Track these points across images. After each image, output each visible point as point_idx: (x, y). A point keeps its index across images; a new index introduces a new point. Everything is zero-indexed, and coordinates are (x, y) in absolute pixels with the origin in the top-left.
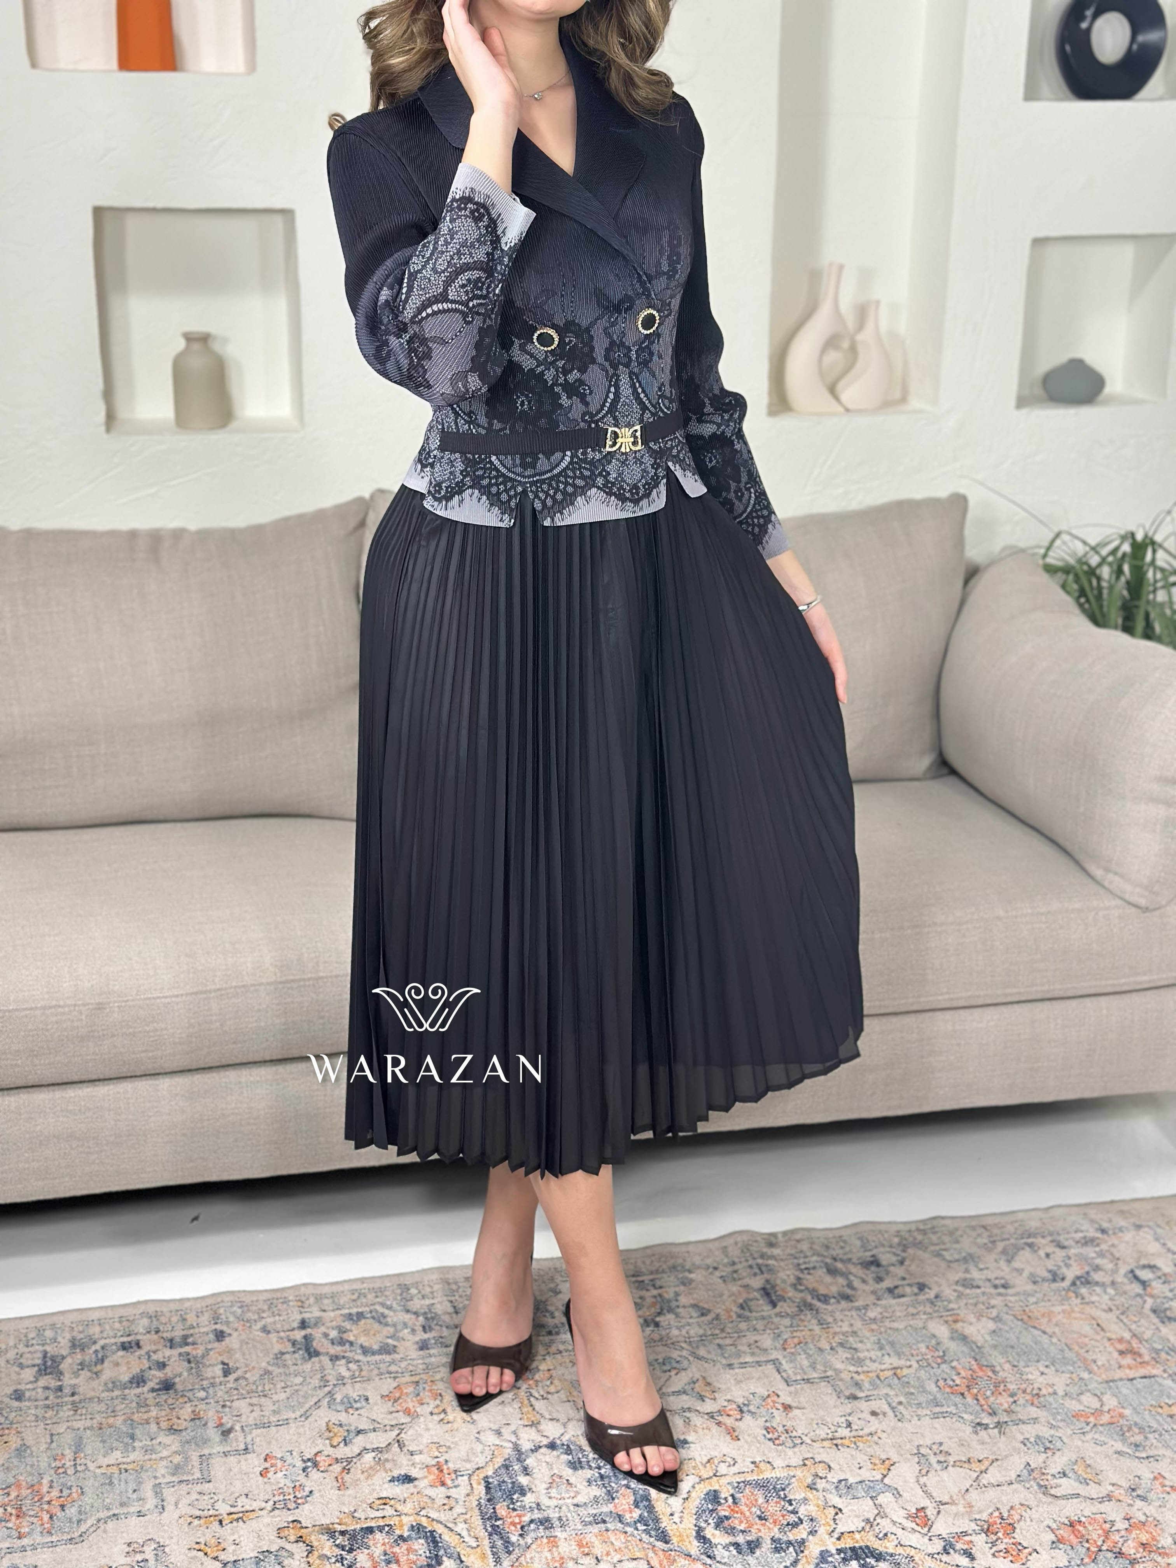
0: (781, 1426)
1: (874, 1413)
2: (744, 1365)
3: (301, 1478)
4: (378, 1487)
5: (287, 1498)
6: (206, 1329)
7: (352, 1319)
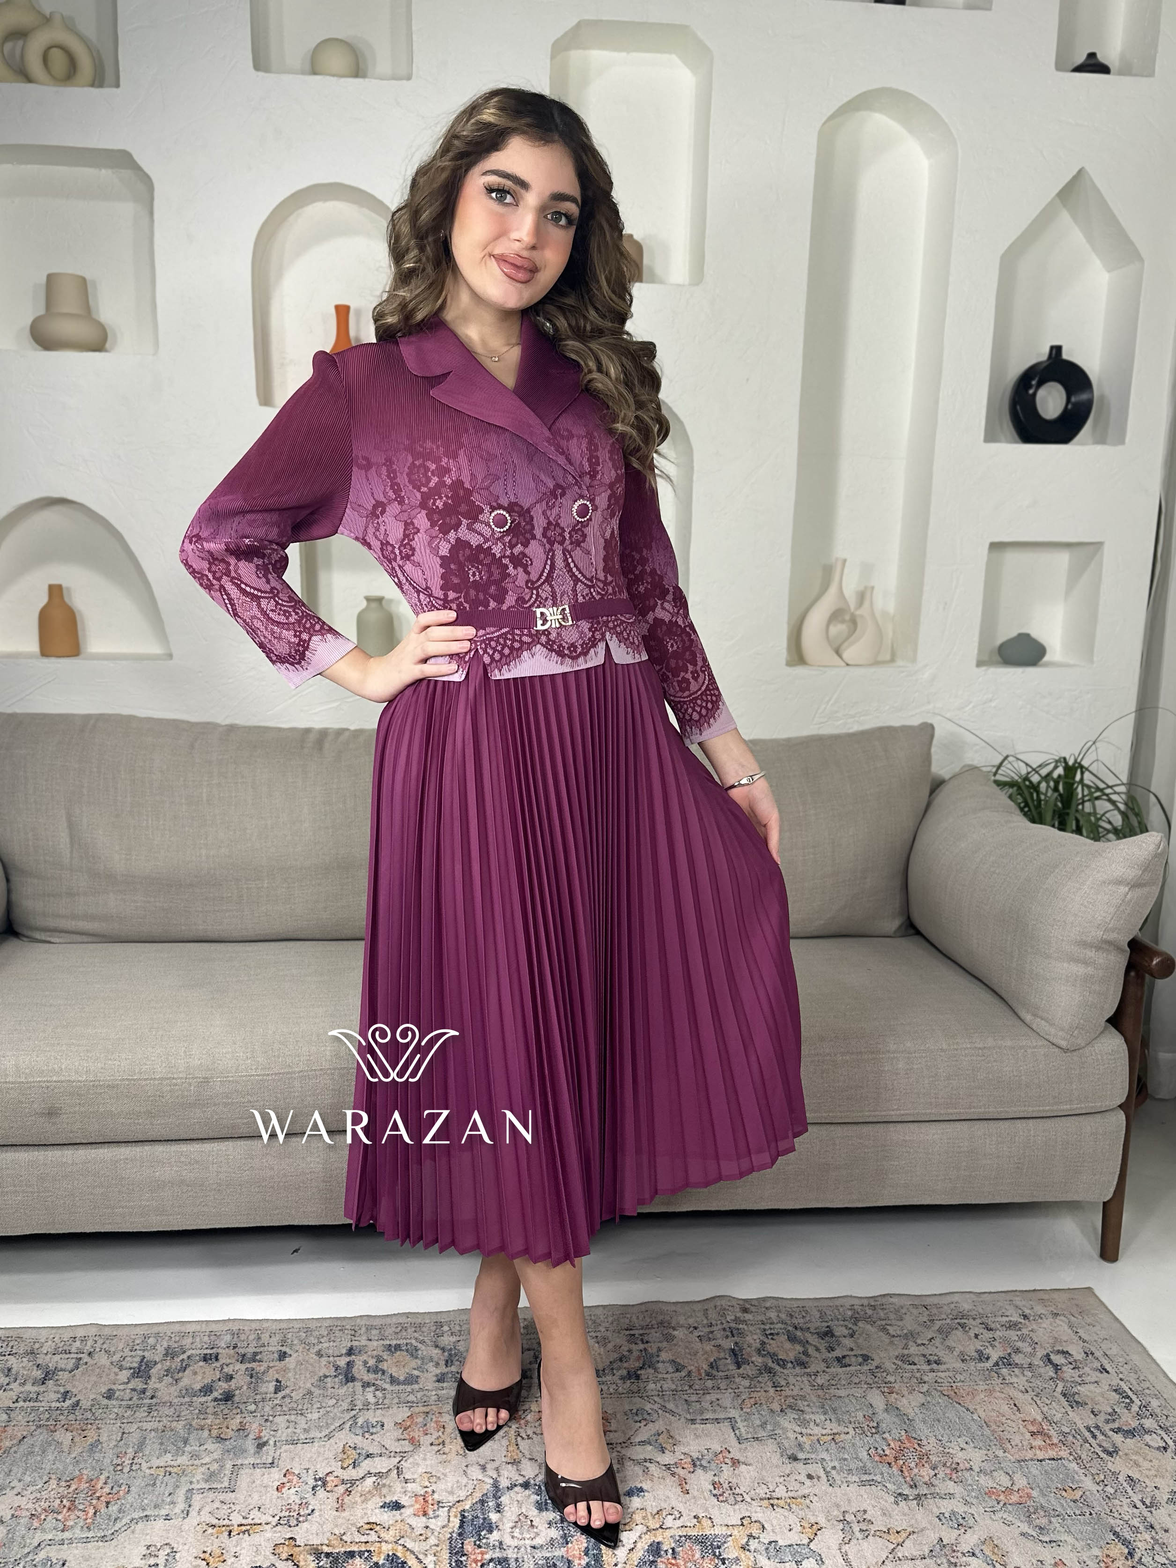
0: (727, 1482)
1: (810, 1477)
2: (705, 1421)
3: (309, 1496)
4: (369, 1512)
5: (291, 1514)
6: (274, 1349)
7: (390, 1350)
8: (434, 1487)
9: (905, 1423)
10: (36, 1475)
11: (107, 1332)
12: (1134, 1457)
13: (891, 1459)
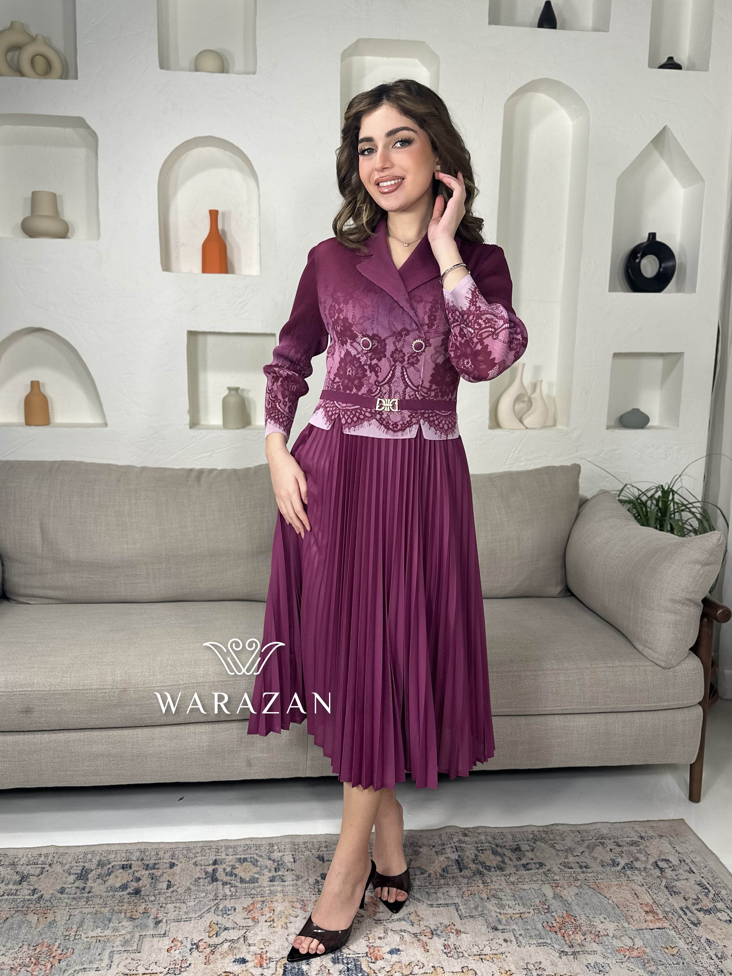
0: (453, 944)
1: (505, 941)
2: (439, 906)
3: (187, 955)
4: (226, 965)
5: (176, 967)
6: (166, 861)
7: (240, 861)
8: (267, 949)
9: (566, 906)
10: (15, 942)
11: (61, 851)
12: (710, 927)
13: (557, 929)
